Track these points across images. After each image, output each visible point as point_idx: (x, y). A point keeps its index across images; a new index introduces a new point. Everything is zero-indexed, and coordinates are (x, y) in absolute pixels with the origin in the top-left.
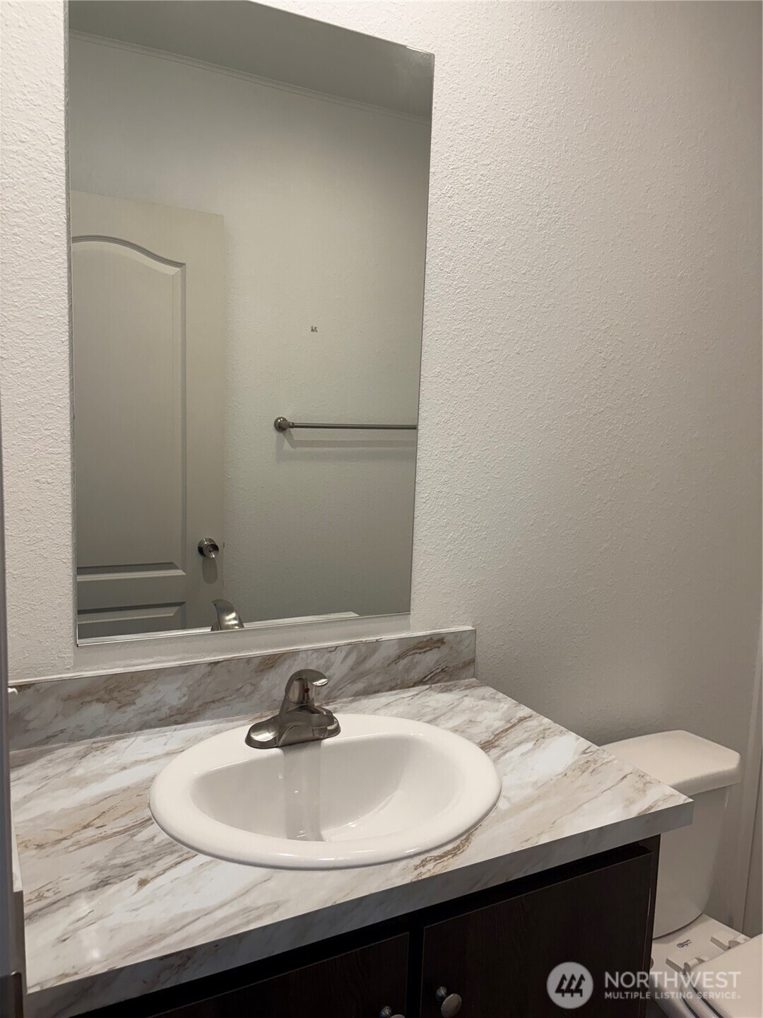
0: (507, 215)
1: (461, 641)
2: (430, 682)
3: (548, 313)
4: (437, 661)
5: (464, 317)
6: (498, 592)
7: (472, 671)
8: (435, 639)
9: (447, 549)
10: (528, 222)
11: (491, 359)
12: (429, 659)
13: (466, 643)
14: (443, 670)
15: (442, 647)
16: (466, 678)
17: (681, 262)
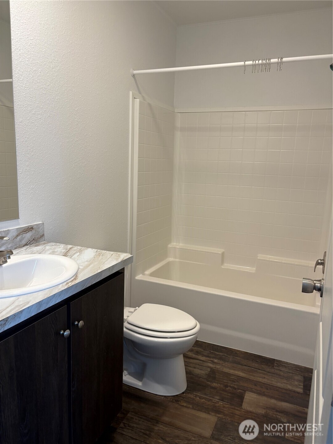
0: (41, 61)
1: (39, 228)
2: (29, 244)
3: (58, 102)
4: (31, 236)
5: (29, 99)
6: (50, 208)
7: (43, 239)
8: (30, 227)
9: (31, 192)
10: (48, 65)
11: (40, 117)
12: (28, 235)
13: (41, 228)
14: (33, 239)
15: (33, 230)
16: (42, 242)
17: (97, 88)
